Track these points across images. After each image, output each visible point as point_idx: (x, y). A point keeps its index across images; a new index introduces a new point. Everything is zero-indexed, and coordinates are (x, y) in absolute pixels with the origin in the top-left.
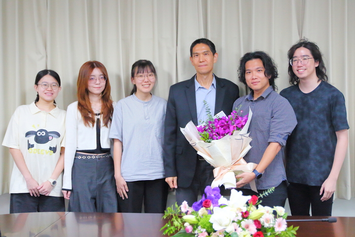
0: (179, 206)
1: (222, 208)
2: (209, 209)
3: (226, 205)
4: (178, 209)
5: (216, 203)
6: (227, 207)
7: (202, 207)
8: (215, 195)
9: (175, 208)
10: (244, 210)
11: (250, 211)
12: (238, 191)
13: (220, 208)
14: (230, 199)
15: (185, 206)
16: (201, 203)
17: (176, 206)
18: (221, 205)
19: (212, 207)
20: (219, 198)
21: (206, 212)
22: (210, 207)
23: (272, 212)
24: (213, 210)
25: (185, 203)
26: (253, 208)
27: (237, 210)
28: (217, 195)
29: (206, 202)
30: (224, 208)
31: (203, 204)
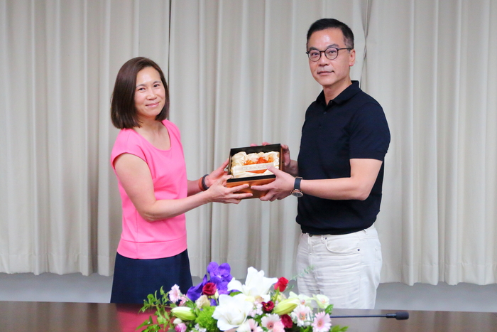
0: (166, 292)
1: (232, 296)
2: (212, 297)
3: (240, 292)
4: (165, 297)
5: (223, 289)
6: (240, 295)
7: (202, 294)
8: (222, 276)
9: (160, 296)
10: (267, 299)
11: (276, 302)
12: (259, 270)
13: (229, 296)
14: (246, 282)
15: (175, 293)
16: (201, 287)
17: (162, 292)
18: (232, 291)
19: (216, 294)
20: (229, 281)
21: (208, 302)
22: (213, 294)
23: (310, 302)
24: (218, 299)
25: (176, 288)
26: (280, 296)
27: (256, 299)
28: (226, 276)
29: (208, 287)
30: (236, 297)
31: (203, 290)
